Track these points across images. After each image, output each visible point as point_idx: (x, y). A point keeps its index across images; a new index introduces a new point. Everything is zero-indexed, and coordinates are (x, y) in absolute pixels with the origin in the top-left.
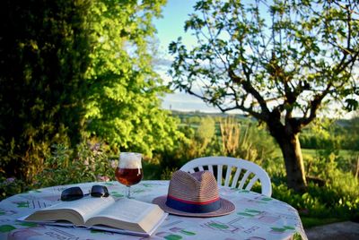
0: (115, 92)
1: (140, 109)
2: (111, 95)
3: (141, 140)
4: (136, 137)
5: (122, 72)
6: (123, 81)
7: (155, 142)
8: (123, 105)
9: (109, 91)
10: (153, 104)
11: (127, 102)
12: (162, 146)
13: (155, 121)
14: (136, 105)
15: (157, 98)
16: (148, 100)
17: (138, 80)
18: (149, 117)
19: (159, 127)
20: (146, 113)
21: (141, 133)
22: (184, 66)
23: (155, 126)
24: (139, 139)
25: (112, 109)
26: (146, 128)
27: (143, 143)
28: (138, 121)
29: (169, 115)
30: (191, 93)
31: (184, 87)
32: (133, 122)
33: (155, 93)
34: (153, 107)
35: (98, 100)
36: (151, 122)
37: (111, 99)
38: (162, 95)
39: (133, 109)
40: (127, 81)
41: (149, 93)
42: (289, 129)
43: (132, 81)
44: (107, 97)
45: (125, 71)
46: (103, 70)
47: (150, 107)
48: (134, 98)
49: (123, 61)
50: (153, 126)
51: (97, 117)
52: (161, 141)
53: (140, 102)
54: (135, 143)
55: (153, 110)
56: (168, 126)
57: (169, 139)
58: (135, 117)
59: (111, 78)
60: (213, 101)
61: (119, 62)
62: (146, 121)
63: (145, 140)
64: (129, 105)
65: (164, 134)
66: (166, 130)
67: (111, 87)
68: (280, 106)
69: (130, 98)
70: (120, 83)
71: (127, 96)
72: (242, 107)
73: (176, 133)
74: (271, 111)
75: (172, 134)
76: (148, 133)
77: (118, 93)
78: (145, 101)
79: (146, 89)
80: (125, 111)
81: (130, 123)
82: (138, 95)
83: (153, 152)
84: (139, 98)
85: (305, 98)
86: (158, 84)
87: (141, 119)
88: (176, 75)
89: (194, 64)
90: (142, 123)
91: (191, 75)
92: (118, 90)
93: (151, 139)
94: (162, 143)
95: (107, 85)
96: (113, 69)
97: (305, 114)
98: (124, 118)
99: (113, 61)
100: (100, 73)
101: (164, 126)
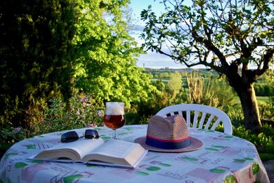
0: (98, 55)
1: (119, 68)
2: (95, 57)
3: (120, 94)
4: (117, 91)
5: (102, 37)
6: (103, 45)
7: (132, 95)
8: (104, 65)
9: (92, 54)
10: (129, 63)
11: (107, 62)
12: (138, 98)
13: (131, 77)
14: (116, 64)
15: (133, 58)
16: (125, 60)
17: (116, 44)
18: (126, 74)
19: (135, 82)
20: (124, 71)
21: (121, 88)
22: (154, 30)
23: (132, 82)
25: (95, 69)
26: (125, 83)
27: (123, 96)
28: (118, 78)
29: (143, 72)
30: (161, 53)
31: (155, 47)
32: (114, 79)
33: (131, 54)
34: (130, 65)
35: (84, 62)
36: (128, 78)
37: (95, 61)
38: (137, 55)
39: (113, 68)
40: (107, 45)
41: (127, 53)
42: (246, 80)
43: (111, 45)
44: (91, 59)
45: (105, 36)
46: (87, 36)
47: (127, 66)
48: (113, 59)
49: (103, 29)
50: (130, 82)
51: (83, 76)
52: (137, 94)
53: (119, 62)
54: (116, 96)
55: (130, 68)
56: (142, 81)
57: (144, 92)
58: (115, 75)
59: (93, 43)
60: (180, 59)
61: (99, 29)
62: (125, 78)
63: (124, 93)
64: (109, 65)
65: (139, 88)
66: (141, 85)
67: (94, 50)
68: (237, 59)
69: (110, 59)
70: (101, 47)
71: (108, 57)
72: (204, 63)
73: (150, 86)
74: (229, 64)
75: (146, 88)
76: (127, 87)
78: (123, 61)
79: (123, 51)
80: (106, 70)
81: (111, 80)
82: (117, 56)
83: (131, 103)
84: (118, 58)
85: (258, 52)
86: (133, 47)
87: (120, 77)
88: (148, 38)
89: (162, 28)
90: (121, 80)
91: (160, 37)
92: (100, 53)
93: (129, 92)
94: (139, 95)
95: (91, 49)
96: (95, 35)
97: (259, 66)
98: (106, 76)
99: (95, 29)
100: (84, 39)
101: (139, 81)
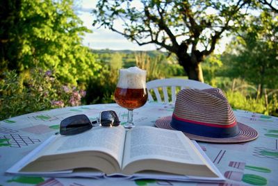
0: (43, 33)
1: (65, 47)
2: (40, 36)
3: (67, 72)
4: (63, 69)
5: (47, 14)
6: (49, 22)
7: (78, 73)
8: (50, 42)
9: (37, 31)
10: (75, 42)
11: (53, 40)
12: (84, 76)
13: (78, 55)
14: (61, 42)
15: (79, 37)
16: (71, 38)
17: (62, 22)
18: (73, 53)
19: (81, 61)
20: (70, 50)
21: (67, 66)
22: (107, 6)
23: (79, 60)
24: (65, 71)
25: (42, 46)
26: (71, 62)
27: (69, 75)
28: (64, 56)
29: (88, 51)
30: (113, 30)
31: (108, 24)
32: (60, 57)
33: (77, 33)
34: (76, 44)
35: (28, 39)
36: (74, 57)
37: (39, 38)
38: (83, 34)
39: (59, 46)
40: (52, 22)
41: (72, 32)
43: (57, 22)
44: (36, 36)
45: (50, 14)
46: (31, 13)
47: (73, 44)
48: (60, 37)
49: (48, 5)
50: (77, 60)
51: (28, 53)
52: (83, 72)
53: (64, 40)
54: (62, 74)
55: (76, 47)
56: (88, 60)
57: (90, 70)
58: (61, 54)
59: (39, 20)
60: (132, 37)
61: (44, 6)
62: (71, 56)
63: (71, 71)
64: (55, 42)
65: (85, 67)
66: (87, 63)
67: (39, 27)
69: (56, 37)
70: (46, 24)
71: (53, 35)
72: (155, 42)
73: (96, 65)
74: (179, 44)
75: (92, 67)
76: (73, 66)
77: (45, 32)
78: (69, 39)
79: (69, 29)
80: (53, 48)
81: (57, 58)
82: (63, 34)
83: (77, 81)
84: (64, 37)
86: (80, 26)
87: (66, 55)
88: (100, 15)
89: (115, 5)
90: (67, 59)
91: (113, 14)
92: (45, 30)
93: (75, 71)
94: (84, 74)
95: (35, 26)
96: (39, 12)
98: (52, 54)
99: (40, 5)
100: (28, 15)
101: (85, 60)
